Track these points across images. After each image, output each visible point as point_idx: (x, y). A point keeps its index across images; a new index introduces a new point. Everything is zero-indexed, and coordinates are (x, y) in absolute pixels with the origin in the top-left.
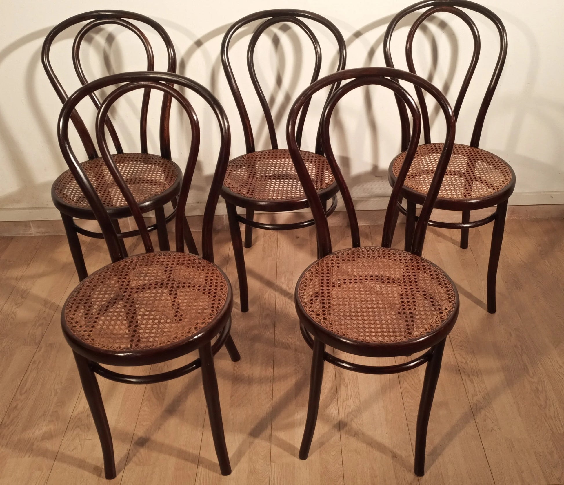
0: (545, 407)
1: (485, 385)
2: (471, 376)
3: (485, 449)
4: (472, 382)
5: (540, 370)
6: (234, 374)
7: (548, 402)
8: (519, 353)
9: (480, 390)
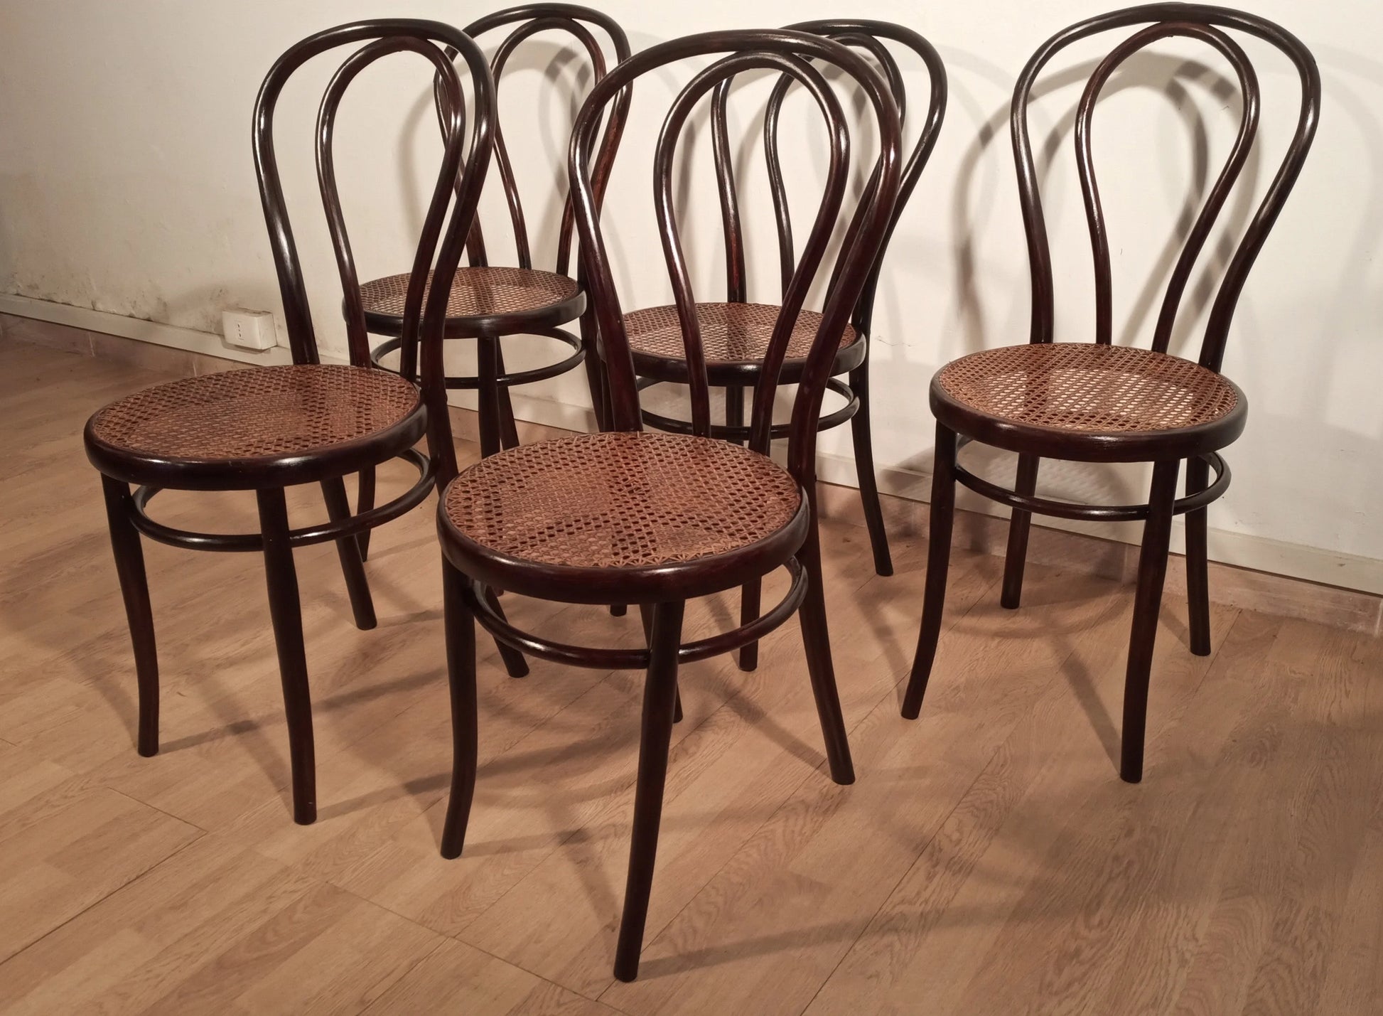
0: (1056, 993)
1: (955, 894)
2: (940, 869)
3: (814, 1000)
4: (930, 877)
5: (1129, 922)
6: (490, 692)
7: (1076, 987)
8: (1111, 872)
9: (932, 900)
